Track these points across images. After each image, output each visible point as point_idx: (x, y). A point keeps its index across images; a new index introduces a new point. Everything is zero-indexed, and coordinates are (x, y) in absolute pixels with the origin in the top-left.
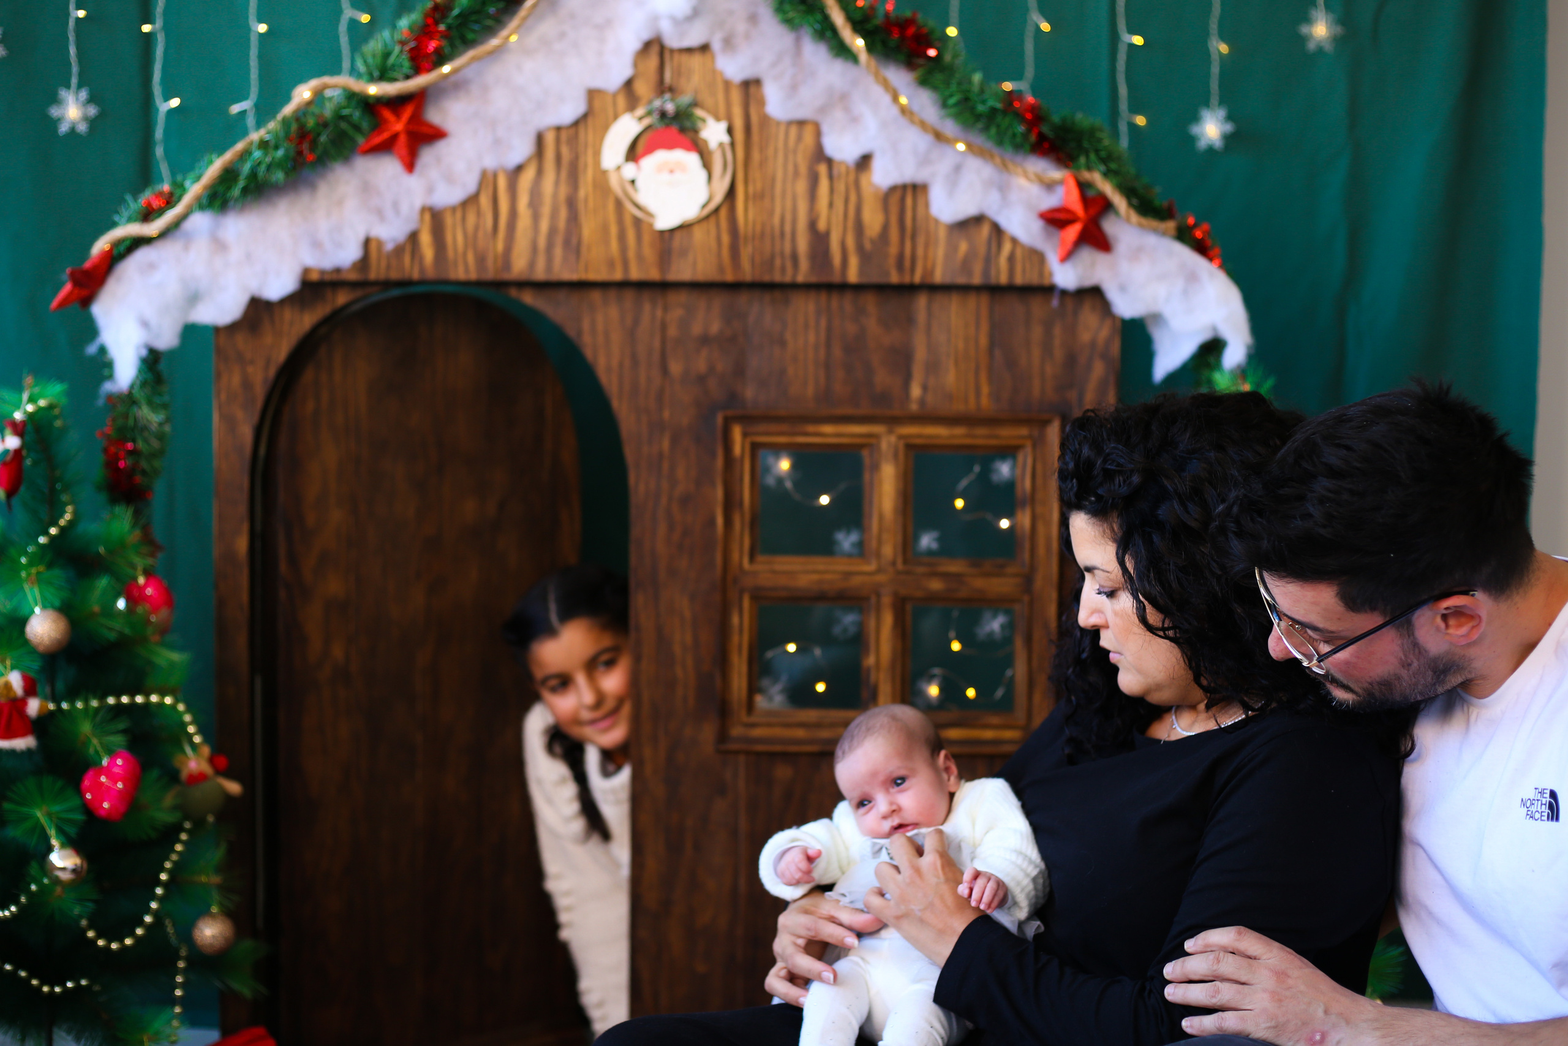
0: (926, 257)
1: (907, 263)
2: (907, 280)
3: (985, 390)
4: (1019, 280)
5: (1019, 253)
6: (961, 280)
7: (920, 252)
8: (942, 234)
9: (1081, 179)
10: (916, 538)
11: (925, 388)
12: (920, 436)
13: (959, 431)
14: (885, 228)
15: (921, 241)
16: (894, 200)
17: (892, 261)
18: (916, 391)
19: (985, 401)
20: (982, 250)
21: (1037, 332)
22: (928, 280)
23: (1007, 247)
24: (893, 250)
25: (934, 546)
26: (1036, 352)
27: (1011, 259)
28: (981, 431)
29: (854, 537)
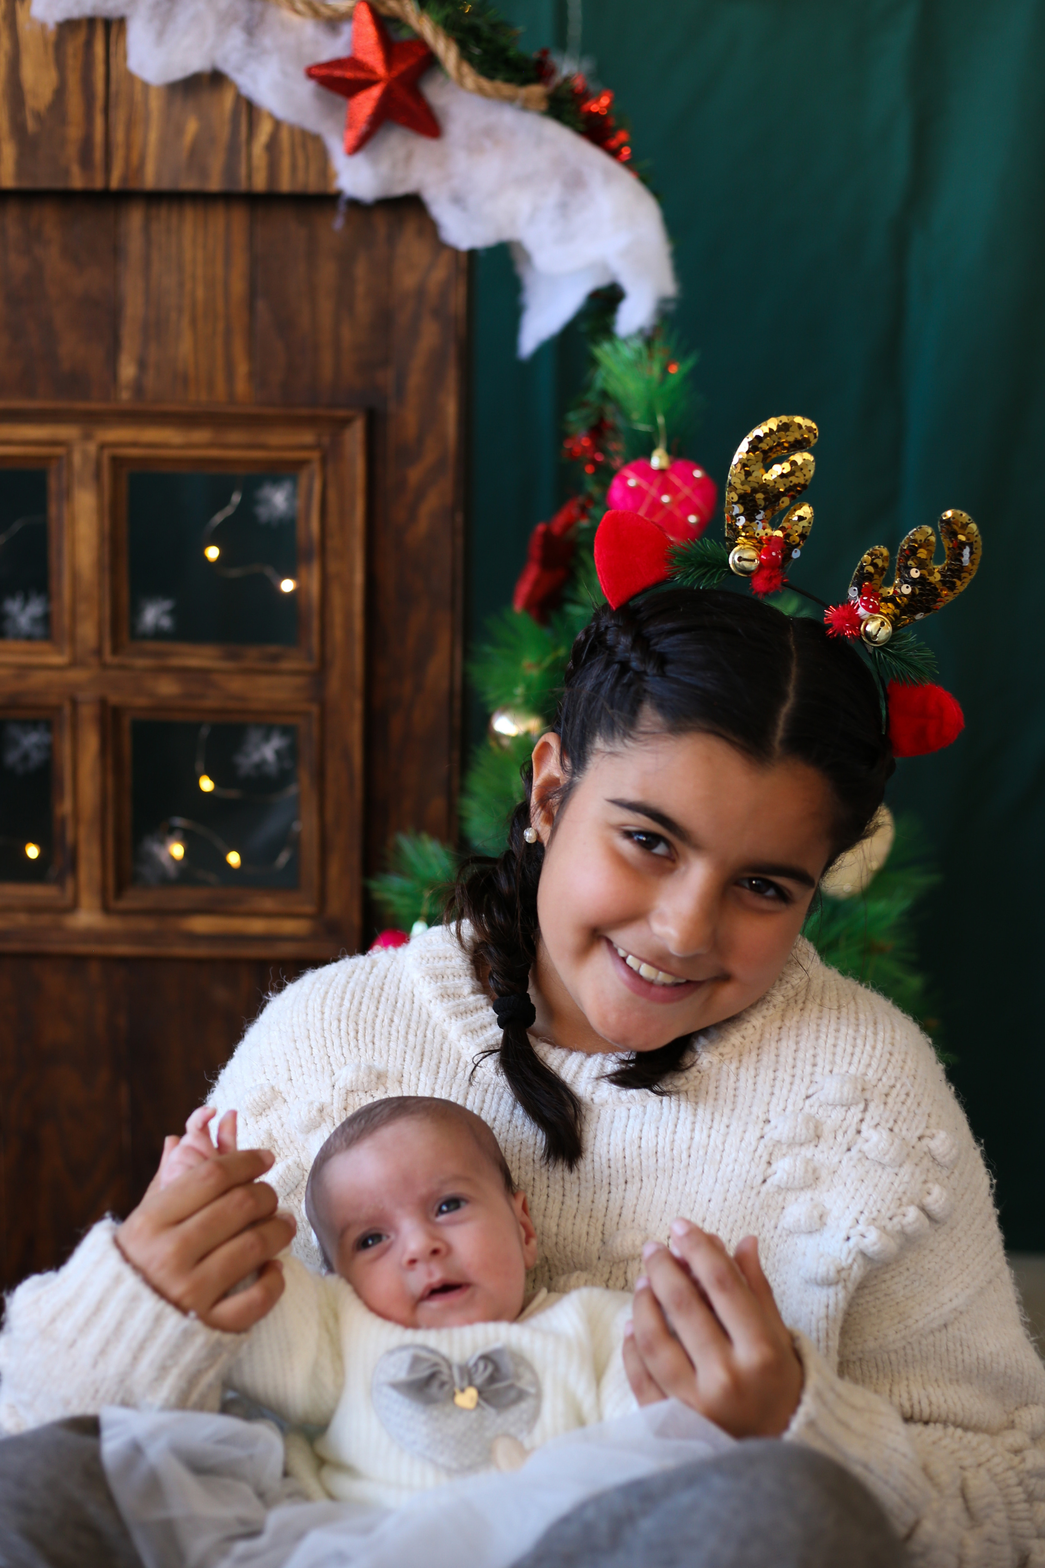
0: (128, 146)
1: (98, 154)
2: (98, 184)
3: (242, 368)
4: (285, 185)
5: (285, 136)
6: (189, 184)
7: (119, 136)
8: (155, 104)
9: (383, 11)
10: (136, 611)
11: (142, 365)
12: (135, 444)
13: (201, 435)
14: (60, 92)
15: (120, 117)
16: (75, 45)
17: (72, 151)
18: (128, 371)
19: (241, 387)
20: (224, 133)
21: (327, 272)
22: (133, 185)
23: (264, 131)
24: (74, 132)
25: (166, 622)
26: (326, 306)
27: (272, 146)
28: (235, 436)
29: (35, 608)
